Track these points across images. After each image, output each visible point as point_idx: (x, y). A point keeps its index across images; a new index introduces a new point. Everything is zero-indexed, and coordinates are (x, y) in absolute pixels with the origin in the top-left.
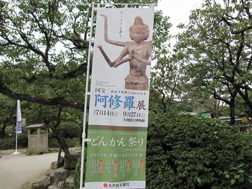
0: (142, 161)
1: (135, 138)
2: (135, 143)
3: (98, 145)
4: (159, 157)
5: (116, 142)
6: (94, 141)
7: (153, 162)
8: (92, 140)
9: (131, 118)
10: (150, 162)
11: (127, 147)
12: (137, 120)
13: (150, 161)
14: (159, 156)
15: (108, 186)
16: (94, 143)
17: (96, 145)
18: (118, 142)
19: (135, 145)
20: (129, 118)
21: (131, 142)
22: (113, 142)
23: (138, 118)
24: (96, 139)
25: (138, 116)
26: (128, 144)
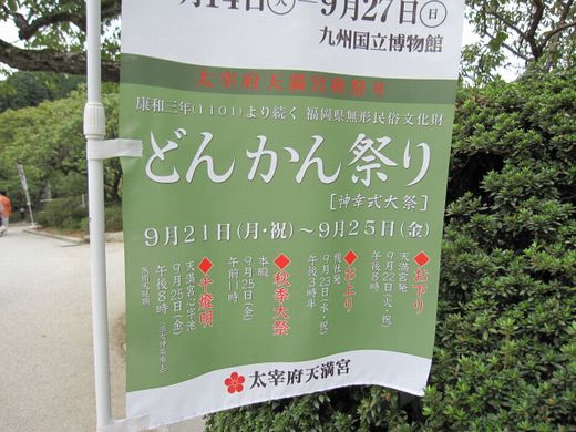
0: (422, 259)
1: (385, 141)
2: (384, 168)
3: (183, 176)
4: (560, 255)
5: (283, 157)
6: (159, 153)
7: (526, 278)
8: (148, 151)
9: (361, 26)
10: (509, 279)
11: (343, 185)
12: (398, 42)
13: (501, 273)
14: (558, 247)
15: (249, 382)
16: (163, 167)
17: (175, 177)
18: (295, 157)
19: (383, 177)
20: (348, 25)
21: (361, 162)
22: (265, 159)
23: (408, 30)
24: (172, 145)
25: (408, 17)
26: (348, 170)
